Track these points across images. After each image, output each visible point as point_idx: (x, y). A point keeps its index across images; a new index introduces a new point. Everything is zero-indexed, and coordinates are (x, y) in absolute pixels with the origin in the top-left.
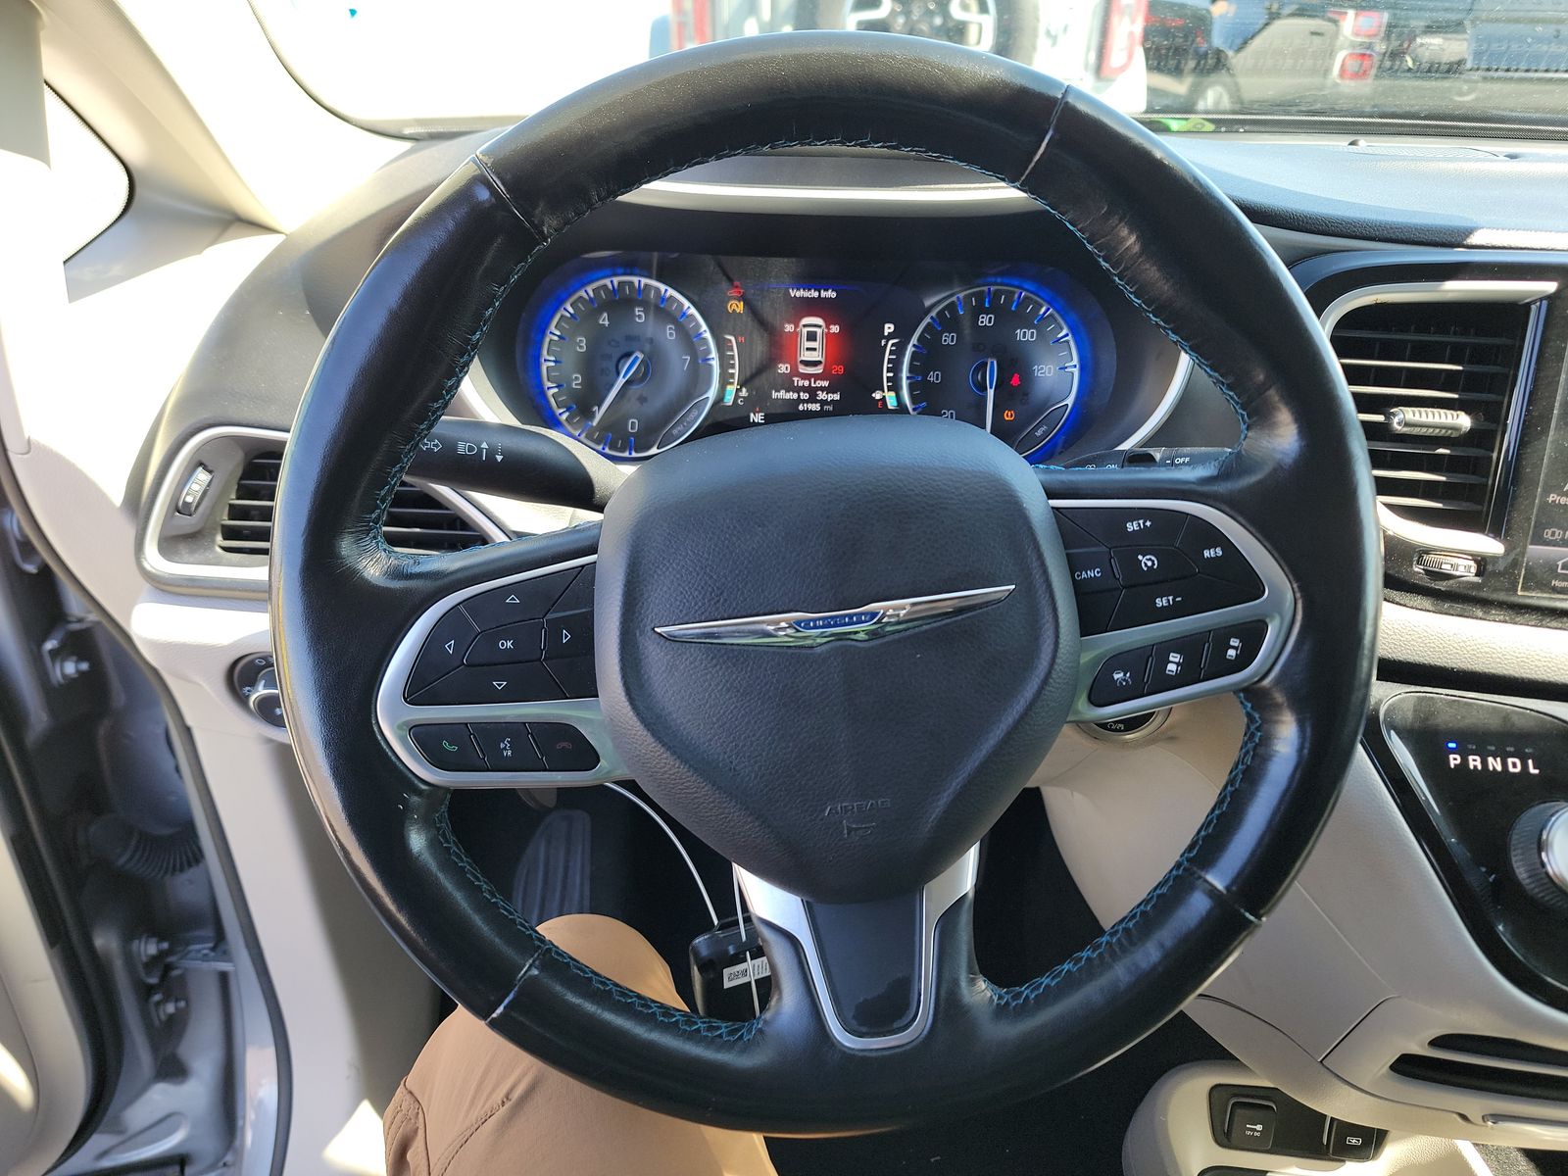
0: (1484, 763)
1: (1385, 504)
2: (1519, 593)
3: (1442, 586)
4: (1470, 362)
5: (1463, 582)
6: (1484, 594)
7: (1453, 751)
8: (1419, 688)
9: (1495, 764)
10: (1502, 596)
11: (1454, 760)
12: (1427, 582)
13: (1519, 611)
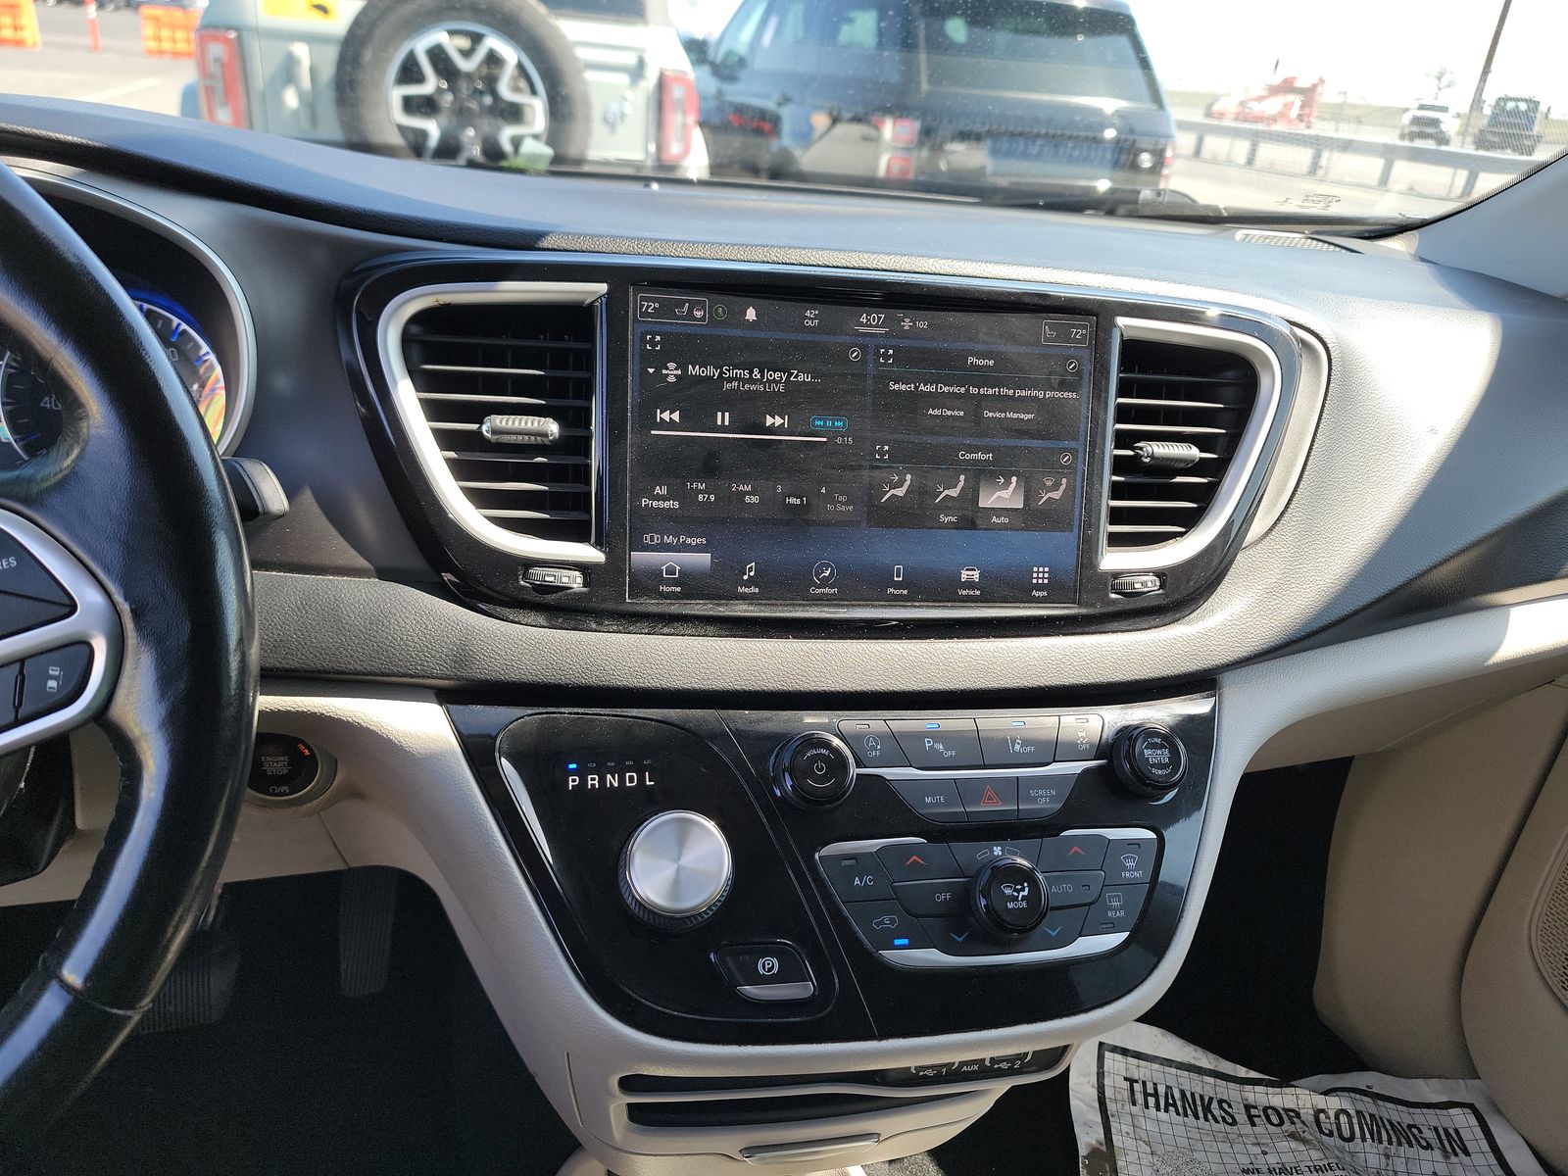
0: (602, 780)
1: (486, 517)
2: (628, 601)
3: (551, 598)
4: (553, 368)
5: (570, 594)
6: (594, 604)
7: (573, 772)
8: (541, 710)
9: (613, 781)
10: (610, 606)
11: (573, 782)
12: (534, 597)
13: (631, 620)
